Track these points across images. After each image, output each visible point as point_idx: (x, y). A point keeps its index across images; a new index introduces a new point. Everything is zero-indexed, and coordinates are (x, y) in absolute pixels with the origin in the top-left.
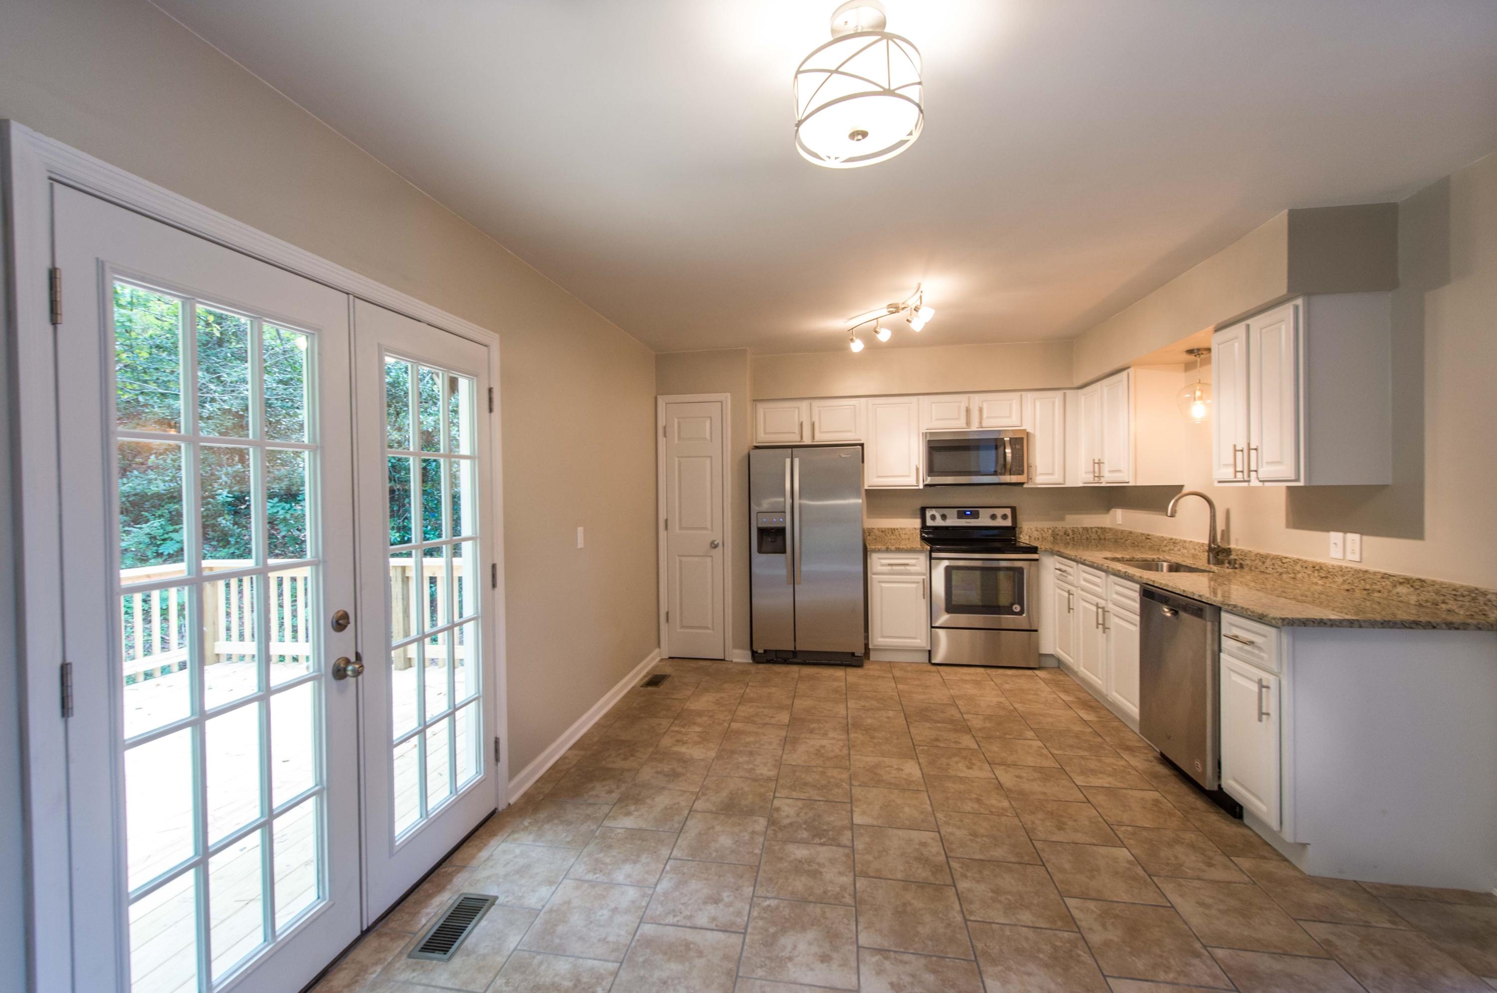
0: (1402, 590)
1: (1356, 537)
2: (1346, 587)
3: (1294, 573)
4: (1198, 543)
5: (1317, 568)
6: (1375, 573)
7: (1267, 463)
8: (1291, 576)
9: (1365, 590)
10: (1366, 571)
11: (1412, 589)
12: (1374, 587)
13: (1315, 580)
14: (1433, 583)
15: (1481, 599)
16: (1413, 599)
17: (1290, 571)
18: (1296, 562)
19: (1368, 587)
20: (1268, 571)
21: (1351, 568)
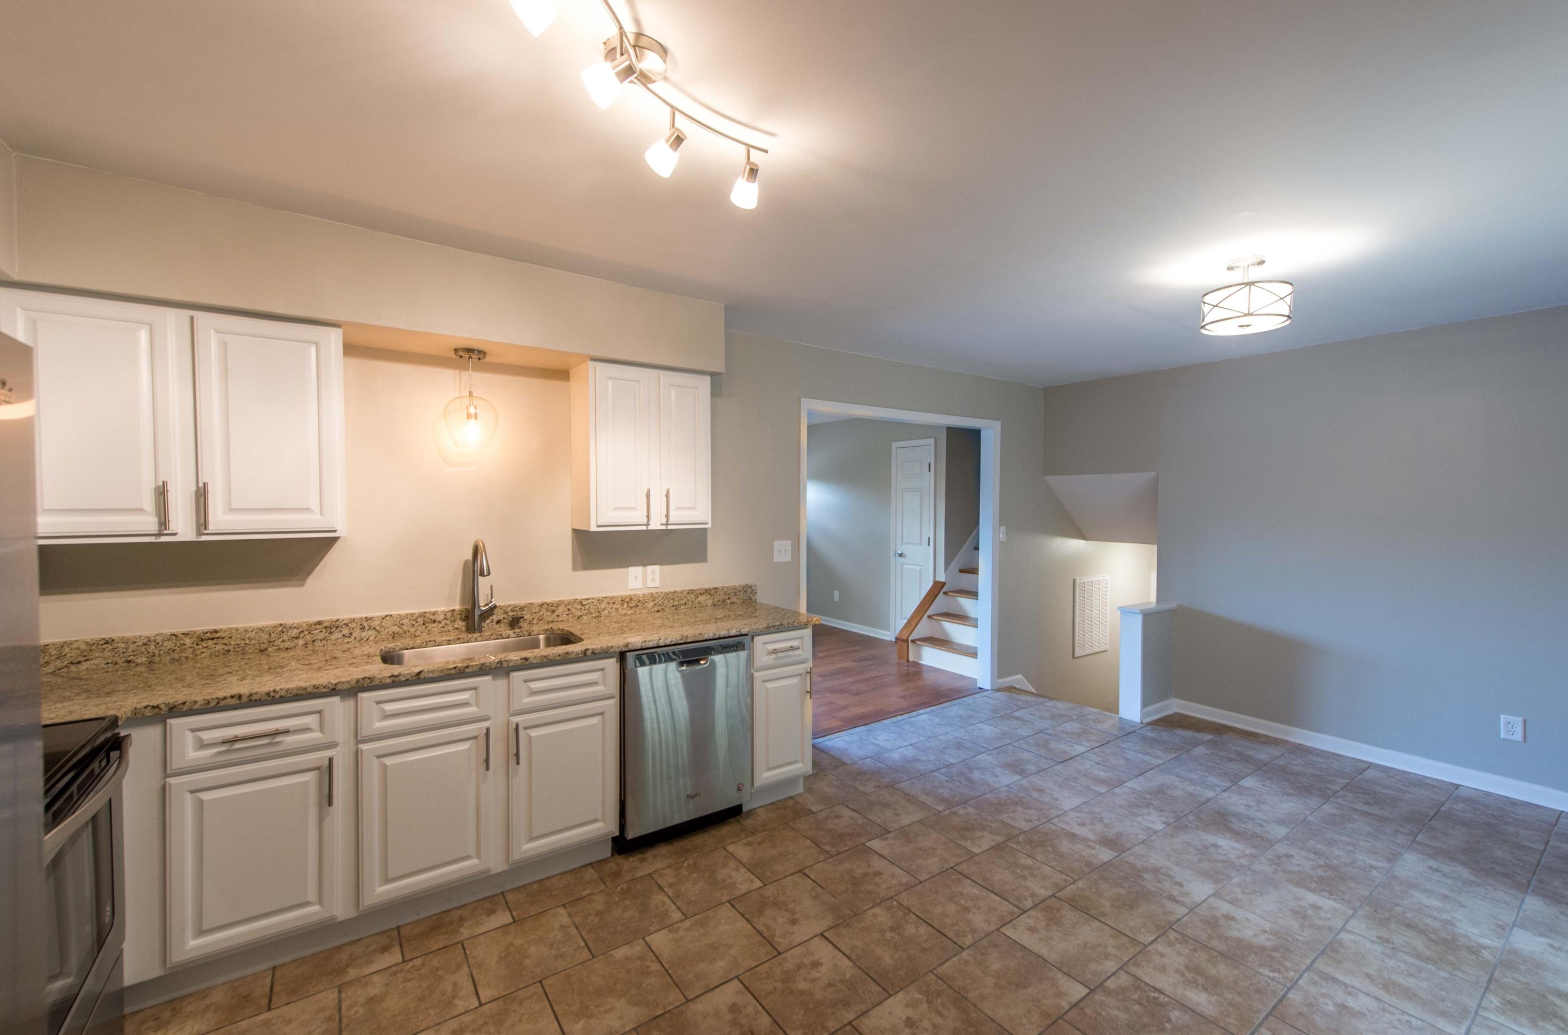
0: (701, 598)
1: (657, 568)
2: (656, 609)
3: (599, 612)
5: (626, 600)
6: (682, 592)
7: (678, 508)
8: (594, 615)
9: (673, 606)
10: (675, 592)
11: (709, 596)
12: (681, 602)
13: (624, 612)
14: (723, 588)
15: (749, 591)
16: (710, 602)
17: (593, 611)
18: (600, 601)
19: (676, 603)
20: (560, 619)
21: (662, 593)
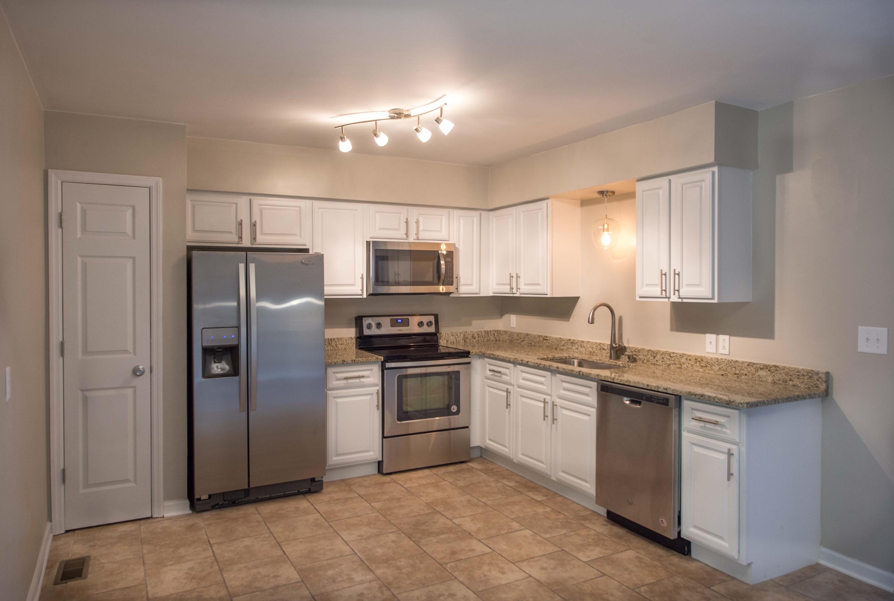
0: (761, 373)
1: (727, 337)
2: (721, 373)
3: (680, 364)
4: (596, 343)
5: (699, 360)
6: (743, 362)
7: (687, 285)
8: (678, 366)
9: (735, 374)
10: (737, 361)
11: (769, 372)
12: (742, 372)
13: (697, 369)
14: (784, 368)
15: (815, 377)
16: (770, 379)
17: (677, 363)
18: (682, 356)
19: (737, 372)
20: (658, 363)
21: (725, 359)
